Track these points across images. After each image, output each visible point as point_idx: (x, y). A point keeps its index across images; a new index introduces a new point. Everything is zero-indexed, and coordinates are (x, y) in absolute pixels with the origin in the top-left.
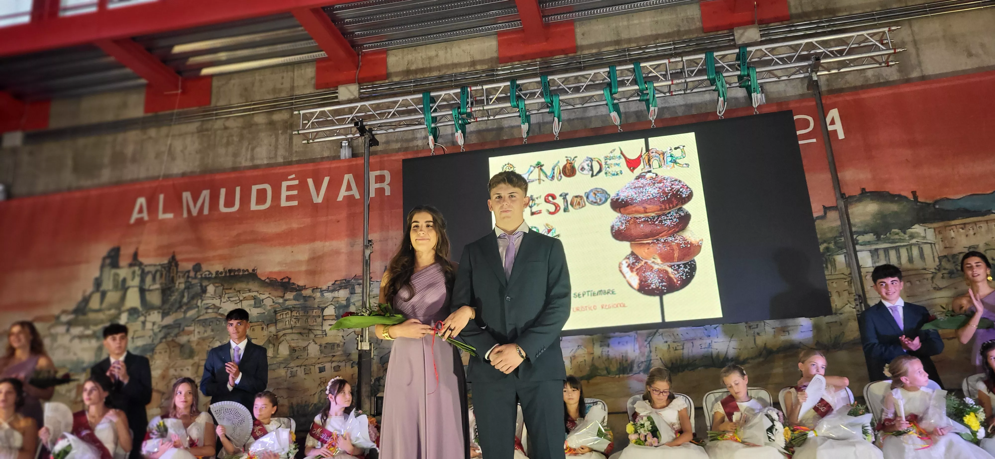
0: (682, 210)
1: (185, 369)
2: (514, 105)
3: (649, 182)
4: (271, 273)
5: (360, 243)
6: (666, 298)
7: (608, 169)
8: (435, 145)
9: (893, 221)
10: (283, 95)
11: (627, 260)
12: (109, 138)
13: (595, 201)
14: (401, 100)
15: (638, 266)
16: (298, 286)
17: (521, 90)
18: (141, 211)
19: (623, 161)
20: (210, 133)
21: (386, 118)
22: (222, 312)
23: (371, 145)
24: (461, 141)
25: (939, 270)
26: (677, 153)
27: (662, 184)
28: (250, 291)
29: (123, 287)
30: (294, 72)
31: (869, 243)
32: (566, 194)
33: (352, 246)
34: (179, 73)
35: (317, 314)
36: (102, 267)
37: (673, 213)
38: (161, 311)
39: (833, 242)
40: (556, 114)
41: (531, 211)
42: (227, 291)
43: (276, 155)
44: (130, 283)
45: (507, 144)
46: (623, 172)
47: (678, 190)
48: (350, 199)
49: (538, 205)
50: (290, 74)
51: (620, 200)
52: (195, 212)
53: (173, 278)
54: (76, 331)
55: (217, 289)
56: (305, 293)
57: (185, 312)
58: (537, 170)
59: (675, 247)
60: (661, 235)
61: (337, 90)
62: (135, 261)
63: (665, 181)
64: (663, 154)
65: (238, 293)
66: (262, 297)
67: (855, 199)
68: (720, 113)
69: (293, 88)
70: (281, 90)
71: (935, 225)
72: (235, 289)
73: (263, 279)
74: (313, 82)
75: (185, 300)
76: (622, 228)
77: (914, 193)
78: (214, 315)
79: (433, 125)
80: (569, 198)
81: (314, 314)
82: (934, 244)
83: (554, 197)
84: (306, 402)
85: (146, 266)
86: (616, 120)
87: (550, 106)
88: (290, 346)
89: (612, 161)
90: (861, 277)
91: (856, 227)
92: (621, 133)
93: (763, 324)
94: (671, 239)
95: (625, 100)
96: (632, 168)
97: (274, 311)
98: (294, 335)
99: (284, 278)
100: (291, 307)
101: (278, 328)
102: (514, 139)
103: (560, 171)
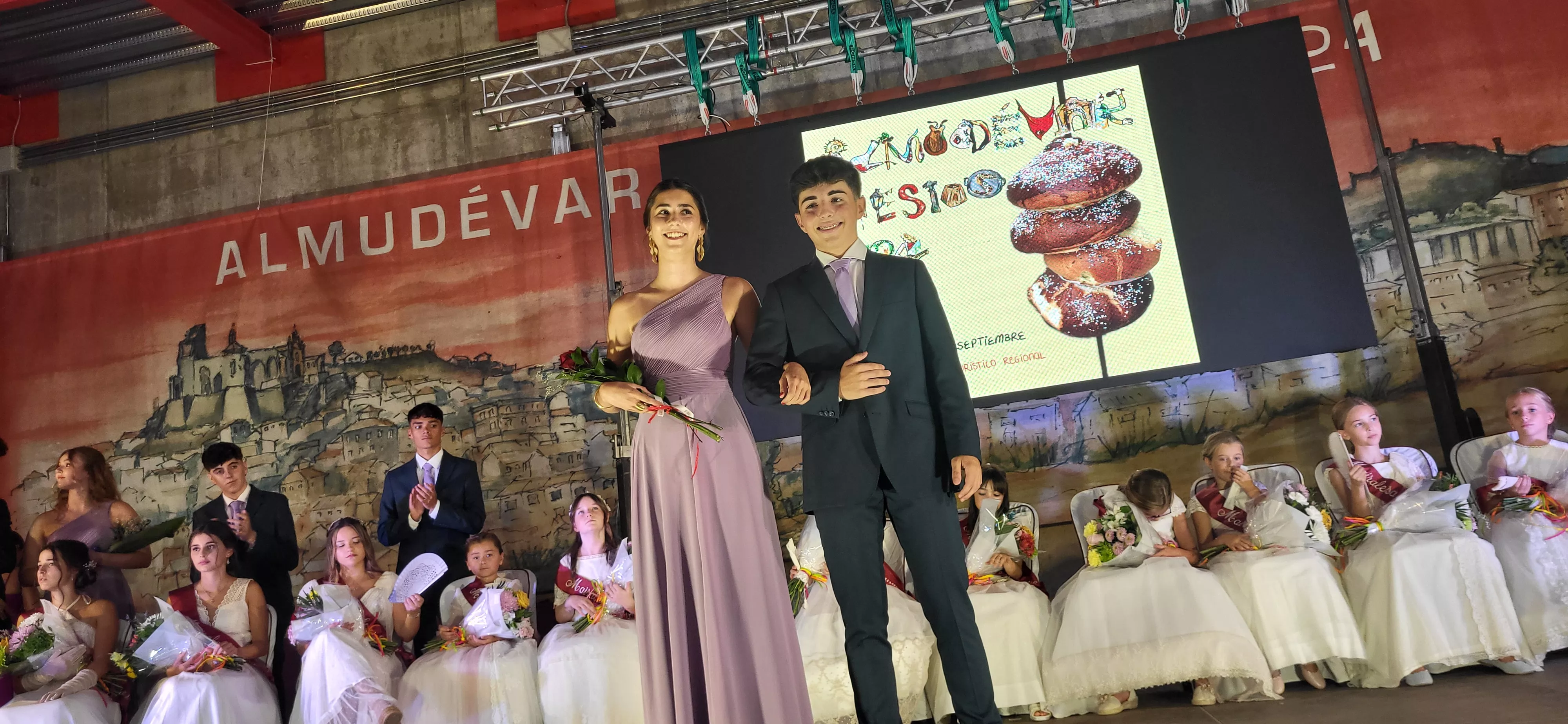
0: (1125, 196)
1: (334, 511)
2: (838, 41)
3: (1069, 152)
4: (458, 348)
5: (600, 287)
6: (1107, 338)
7: (999, 137)
8: (711, 118)
9: (1464, 190)
10: (446, 54)
11: (1039, 283)
12: (164, 147)
13: (982, 191)
14: (648, 47)
15: (1059, 291)
16: (504, 366)
17: (845, 16)
18: (232, 264)
19: (1023, 123)
20: (330, 127)
21: (626, 78)
22: (385, 417)
23: (604, 126)
24: (753, 109)
25: (1540, 262)
26: (1112, 102)
27: (1090, 155)
28: (426, 379)
29: (218, 388)
30: (459, 14)
31: (1427, 227)
32: (935, 183)
33: (586, 294)
34: (268, 28)
35: (540, 409)
36: (180, 358)
37: (1111, 201)
38: (285, 422)
39: (1368, 230)
40: (908, 52)
41: (878, 215)
42: (390, 383)
43: (444, 155)
44: (228, 381)
45: (826, 110)
46: (1024, 139)
47: (1118, 163)
48: (574, 219)
49: (889, 204)
50: (453, 18)
51: (1023, 187)
52: (321, 259)
53: (298, 367)
54: (151, 463)
55: (372, 379)
56: (515, 376)
57: (325, 421)
58: (882, 146)
59: (1118, 257)
60: (1092, 239)
61: (536, 39)
62: (232, 344)
63: (1094, 150)
64: (1089, 104)
65: (408, 385)
66: (448, 388)
67: (1405, 157)
68: (1179, 29)
69: (460, 42)
70: (441, 47)
71: (1533, 191)
72: (401, 379)
73: (446, 358)
74: (494, 28)
75: (322, 402)
76: (1028, 232)
77: (1497, 141)
78: (372, 423)
79: (704, 86)
80: (939, 190)
81: (535, 408)
82: (1531, 221)
83: (914, 190)
84: (535, 547)
85: (251, 352)
86: (1007, 53)
87: (896, 39)
88: (501, 462)
89: (1006, 124)
90: (1421, 282)
91: (1409, 203)
92: (1017, 76)
93: (1261, 370)
94: (1110, 244)
95: (1020, 20)
96: (1038, 133)
97: (468, 409)
98: (504, 444)
99: (480, 355)
100: (497, 400)
101: (478, 436)
102: (839, 101)
103: (920, 146)
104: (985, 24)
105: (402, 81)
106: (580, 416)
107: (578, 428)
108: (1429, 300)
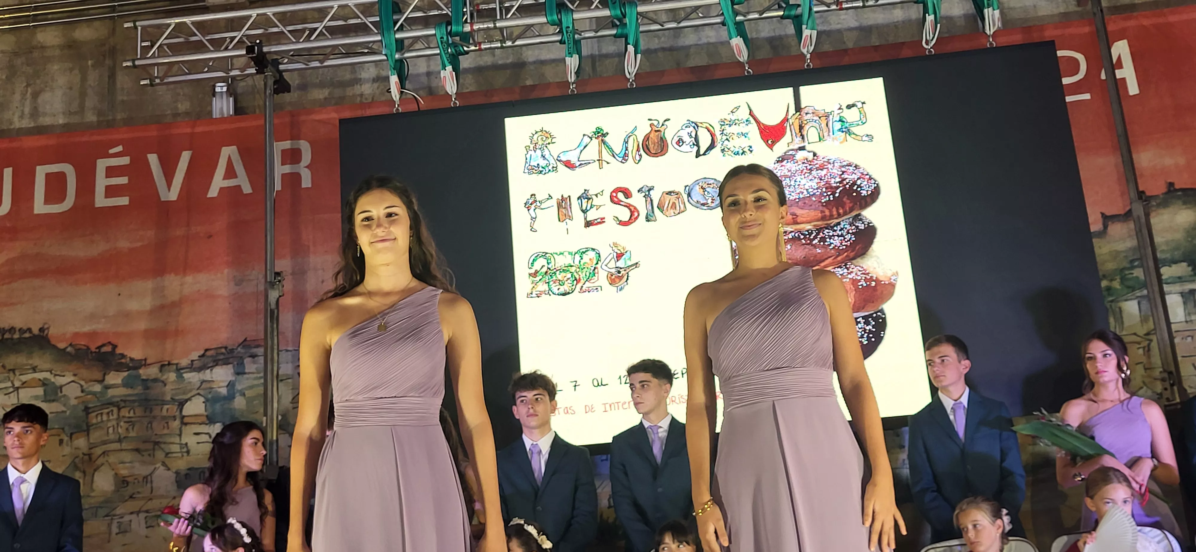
0: (861, 220)
2: (553, 20)
3: (801, 167)
4: (76, 335)
5: (256, 275)
7: (726, 142)
8: (402, 93)
13: (705, 202)
14: (335, 6)
16: (132, 359)
19: (753, 130)
21: (307, 41)
23: (276, 92)
24: (451, 87)
26: (852, 116)
27: (825, 171)
28: (34, 369)
31: (1180, 280)
32: (650, 189)
35: (171, 413)
37: (844, 223)
39: (1118, 277)
40: (631, 39)
41: (585, 219)
45: (534, 95)
46: (753, 148)
47: (854, 183)
48: (232, 193)
49: (598, 208)
58: (595, 142)
63: (830, 166)
64: (827, 116)
65: (11, 374)
66: (60, 381)
67: (1158, 201)
68: (927, 43)
72: (4, 367)
73: (62, 346)
79: (397, 56)
80: (656, 196)
81: (164, 413)
83: (627, 193)
86: (740, 51)
87: (618, 23)
88: (116, 474)
89: (734, 129)
90: (1171, 338)
91: (1163, 251)
92: (750, 77)
94: (841, 273)
95: (756, 16)
96: (770, 142)
97: (83, 408)
98: (124, 454)
99: (104, 345)
100: (119, 399)
101: (91, 441)
102: (548, 85)
103: (638, 145)
104: (717, 16)
105: (39, 17)
108: (1179, 359)
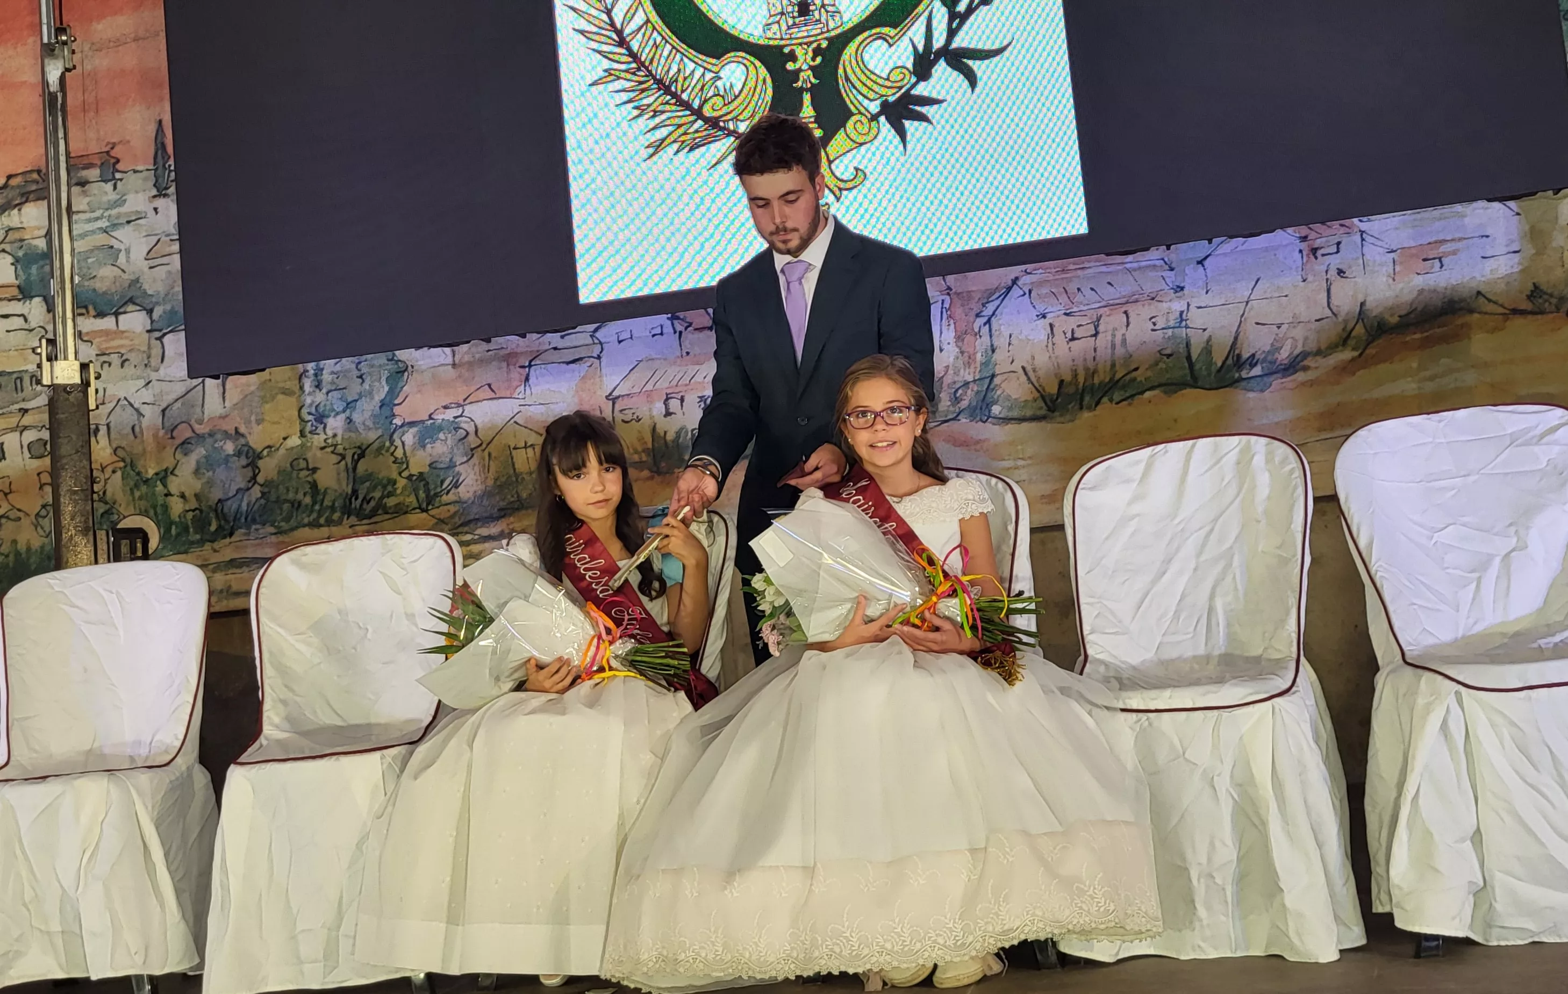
93: (1357, 238)
106: (37, 300)
107: (33, 324)
